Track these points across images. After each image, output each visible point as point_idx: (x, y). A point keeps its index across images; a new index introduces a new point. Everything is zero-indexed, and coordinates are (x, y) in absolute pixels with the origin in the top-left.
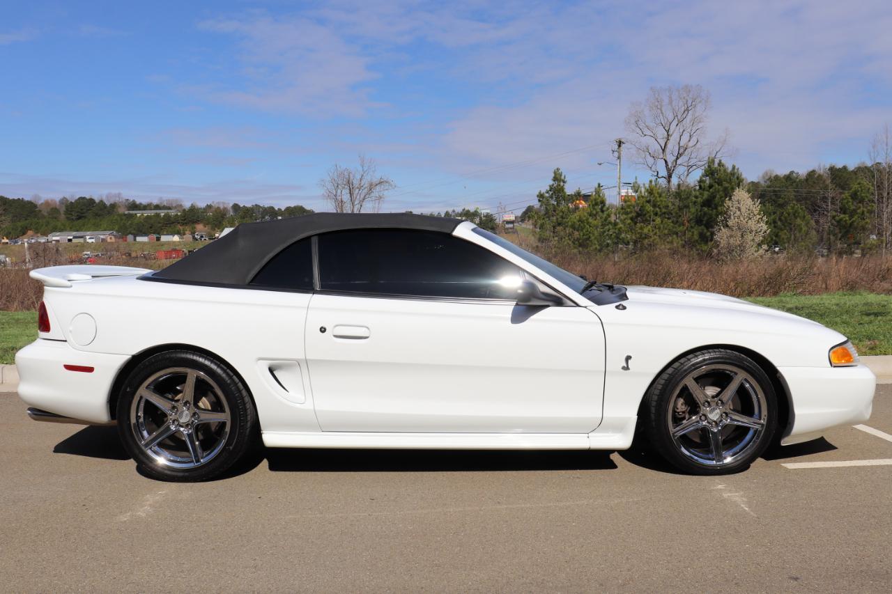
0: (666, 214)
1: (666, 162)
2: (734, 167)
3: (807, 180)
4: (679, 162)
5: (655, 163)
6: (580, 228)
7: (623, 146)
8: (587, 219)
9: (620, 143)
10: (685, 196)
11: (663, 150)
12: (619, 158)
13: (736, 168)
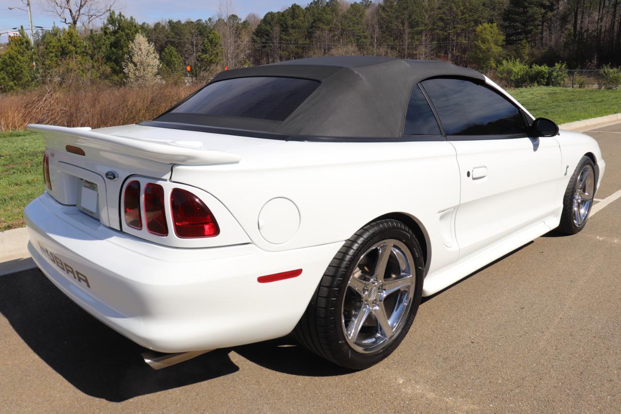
0: (84, 53)
1: (71, 11)
2: (132, 18)
3: (155, 29)
4: (82, 11)
5: (63, 12)
6: (11, 64)
8: (17, 56)
10: (98, 39)
11: (68, 2)
12: (28, 5)
13: (134, 18)
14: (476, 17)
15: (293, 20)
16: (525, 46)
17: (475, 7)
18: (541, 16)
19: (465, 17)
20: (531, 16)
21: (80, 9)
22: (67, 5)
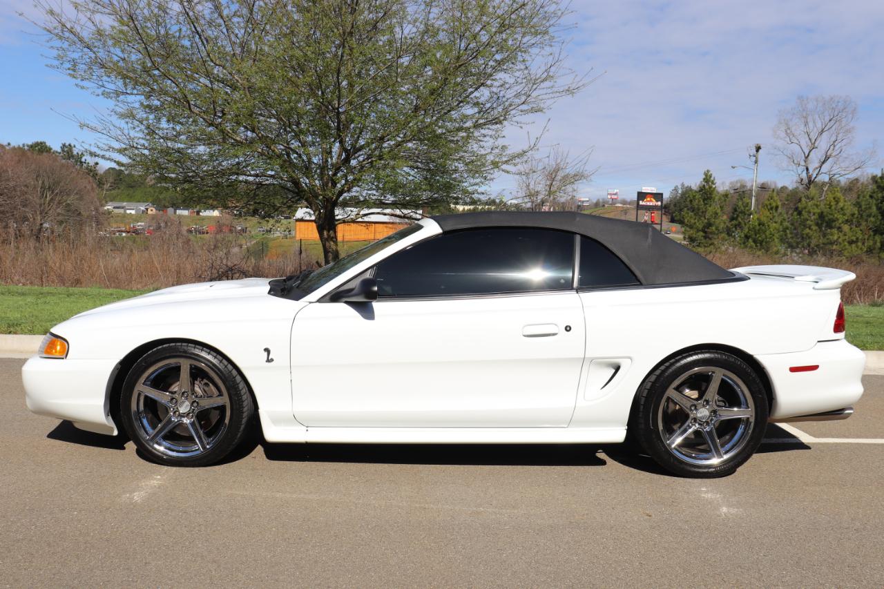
1: (808, 169)
7: (760, 151)
9: (758, 149)
11: (806, 158)
12: (756, 162)
21: (821, 167)
22: (805, 162)
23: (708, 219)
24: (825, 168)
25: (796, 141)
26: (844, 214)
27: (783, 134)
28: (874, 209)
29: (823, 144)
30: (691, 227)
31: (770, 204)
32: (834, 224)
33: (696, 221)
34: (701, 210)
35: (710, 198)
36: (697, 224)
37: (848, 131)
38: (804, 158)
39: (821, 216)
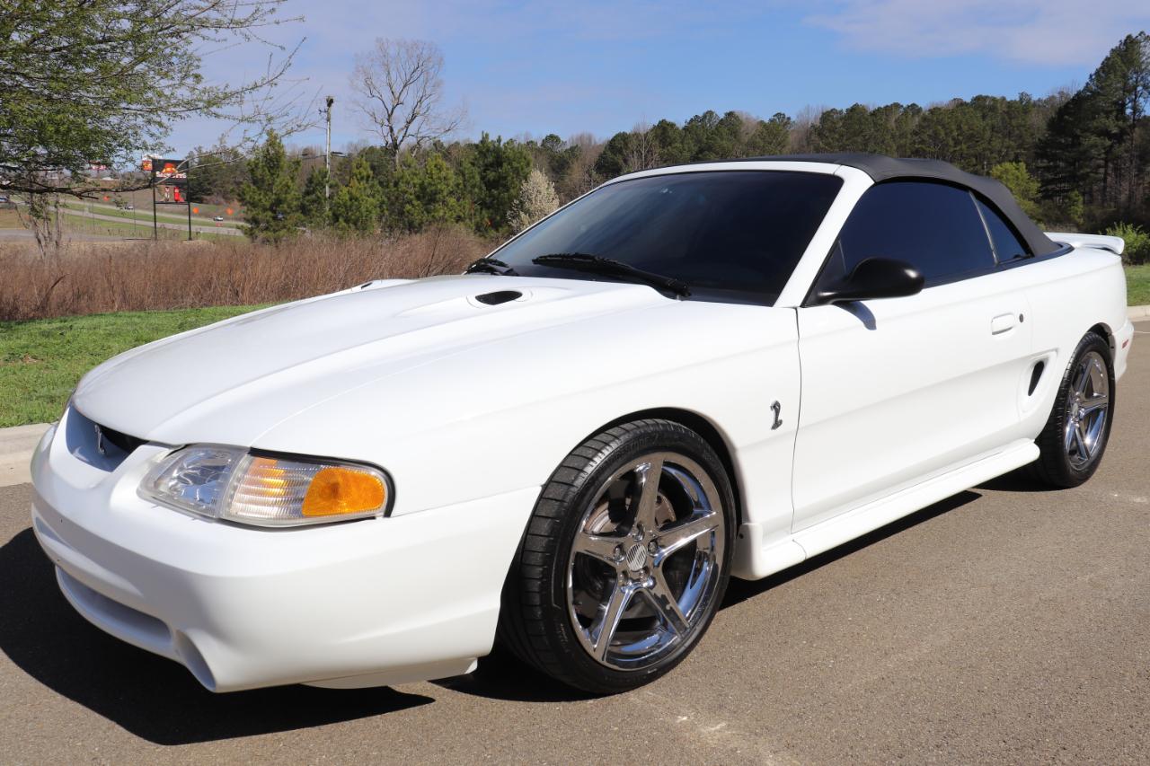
7: (333, 105)
9: (330, 102)
11: (390, 116)
14: (979, 149)
15: (663, 148)
16: (1077, 201)
17: (978, 133)
18: (1103, 151)
19: (961, 149)
20: (1085, 152)
21: (407, 128)
22: (388, 120)
23: (276, 194)
24: (413, 128)
25: (378, 95)
26: (448, 185)
27: (361, 84)
28: (478, 178)
29: (410, 98)
30: (254, 205)
31: (360, 173)
32: (438, 196)
33: (262, 197)
34: (267, 183)
35: (278, 166)
36: (263, 201)
37: (437, 85)
38: (387, 116)
39: (423, 187)
